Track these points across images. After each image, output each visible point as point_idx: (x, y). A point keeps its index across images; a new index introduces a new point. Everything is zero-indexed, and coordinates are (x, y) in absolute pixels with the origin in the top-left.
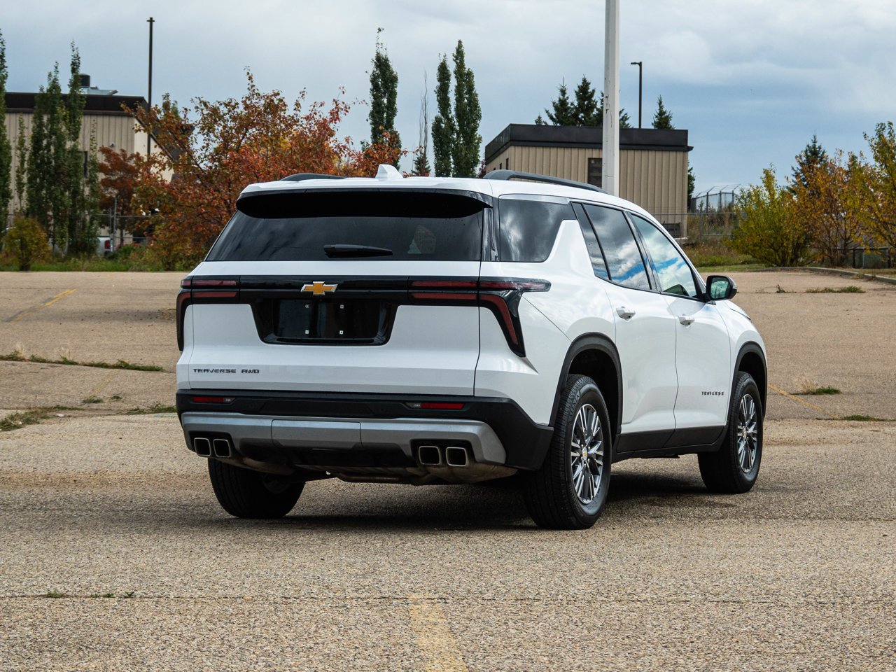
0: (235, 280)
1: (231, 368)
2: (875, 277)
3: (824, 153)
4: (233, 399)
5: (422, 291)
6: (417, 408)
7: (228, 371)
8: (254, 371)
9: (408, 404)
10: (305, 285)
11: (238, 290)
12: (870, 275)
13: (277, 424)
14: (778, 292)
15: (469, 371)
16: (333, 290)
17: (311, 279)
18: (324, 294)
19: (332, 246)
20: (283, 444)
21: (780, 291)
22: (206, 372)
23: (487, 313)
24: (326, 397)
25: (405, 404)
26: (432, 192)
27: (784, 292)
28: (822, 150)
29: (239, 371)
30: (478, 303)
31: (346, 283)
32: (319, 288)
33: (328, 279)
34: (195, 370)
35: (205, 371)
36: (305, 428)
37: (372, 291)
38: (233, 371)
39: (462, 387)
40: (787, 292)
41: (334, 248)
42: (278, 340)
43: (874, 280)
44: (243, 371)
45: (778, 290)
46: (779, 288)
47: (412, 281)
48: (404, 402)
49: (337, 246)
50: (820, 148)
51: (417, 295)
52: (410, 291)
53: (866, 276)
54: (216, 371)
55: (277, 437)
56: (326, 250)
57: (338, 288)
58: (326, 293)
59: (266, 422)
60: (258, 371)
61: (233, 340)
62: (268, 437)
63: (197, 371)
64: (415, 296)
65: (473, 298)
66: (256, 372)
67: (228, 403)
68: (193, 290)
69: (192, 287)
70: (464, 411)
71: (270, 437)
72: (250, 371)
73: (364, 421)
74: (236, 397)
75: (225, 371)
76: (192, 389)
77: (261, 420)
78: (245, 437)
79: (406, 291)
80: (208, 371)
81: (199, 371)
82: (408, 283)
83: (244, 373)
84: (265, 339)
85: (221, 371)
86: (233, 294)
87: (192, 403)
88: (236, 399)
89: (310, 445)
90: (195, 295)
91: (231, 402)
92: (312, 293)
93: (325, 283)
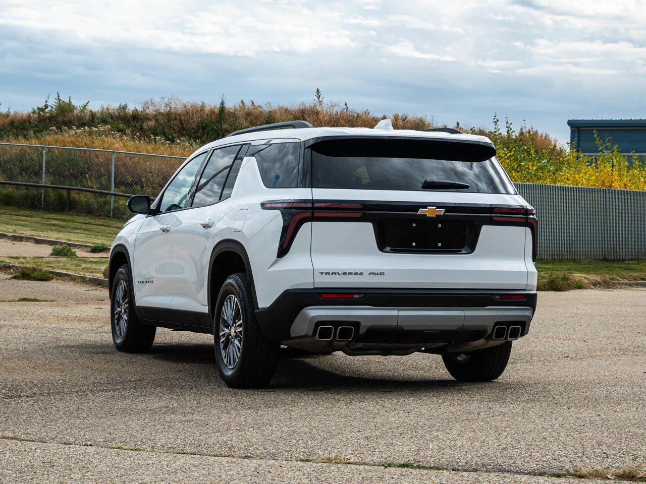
0: (360, 204)
1: (359, 272)
4: (362, 295)
5: (499, 215)
6: (498, 299)
7: (356, 274)
8: (381, 274)
10: (421, 210)
11: (364, 212)
13: (402, 313)
16: (442, 213)
17: (425, 205)
18: (435, 216)
20: (405, 328)
22: (334, 275)
24: (424, 292)
25: (493, 297)
29: (366, 274)
30: (526, 224)
31: (449, 208)
32: (430, 212)
33: (439, 206)
34: (322, 273)
35: (332, 274)
37: (468, 214)
38: (361, 274)
42: (391, 250)
44: (369, 274)
47: (494, 208)
48: (492, 295)
52: (492, 215)
54: (344, 274)
55: (401, 324)
57: (445, 212)
58: (436, 215)
59: (393, 312)
60: (384, 273)
62: (394, 323)
63: (324, 274)
64: (495, 219)
65: (523, 220)
66: (382, 274)
67: (358, 298)
68: (314, 211)
69: (313, 208)
70: (525, 300)
71: (396, 324)
72: (377, 273)
73: (466, 310)
74: (366, 294)
75: (353, 274)
76: (315, 288)
77: (388, 311)
78: (373, 324)
79: (489, 215)
80: (336, 274)
81: (326, 274)
82: (490, 209)
83: (371, 275)
84: (384, 250)
85: (349, 274)
86: (358, 214)
87: (321, 299)
88: (365, 296)
89: (425, 328)
90: (316, 215)
91: (361, 298)
92: (426, 215)
93: (436, 208)
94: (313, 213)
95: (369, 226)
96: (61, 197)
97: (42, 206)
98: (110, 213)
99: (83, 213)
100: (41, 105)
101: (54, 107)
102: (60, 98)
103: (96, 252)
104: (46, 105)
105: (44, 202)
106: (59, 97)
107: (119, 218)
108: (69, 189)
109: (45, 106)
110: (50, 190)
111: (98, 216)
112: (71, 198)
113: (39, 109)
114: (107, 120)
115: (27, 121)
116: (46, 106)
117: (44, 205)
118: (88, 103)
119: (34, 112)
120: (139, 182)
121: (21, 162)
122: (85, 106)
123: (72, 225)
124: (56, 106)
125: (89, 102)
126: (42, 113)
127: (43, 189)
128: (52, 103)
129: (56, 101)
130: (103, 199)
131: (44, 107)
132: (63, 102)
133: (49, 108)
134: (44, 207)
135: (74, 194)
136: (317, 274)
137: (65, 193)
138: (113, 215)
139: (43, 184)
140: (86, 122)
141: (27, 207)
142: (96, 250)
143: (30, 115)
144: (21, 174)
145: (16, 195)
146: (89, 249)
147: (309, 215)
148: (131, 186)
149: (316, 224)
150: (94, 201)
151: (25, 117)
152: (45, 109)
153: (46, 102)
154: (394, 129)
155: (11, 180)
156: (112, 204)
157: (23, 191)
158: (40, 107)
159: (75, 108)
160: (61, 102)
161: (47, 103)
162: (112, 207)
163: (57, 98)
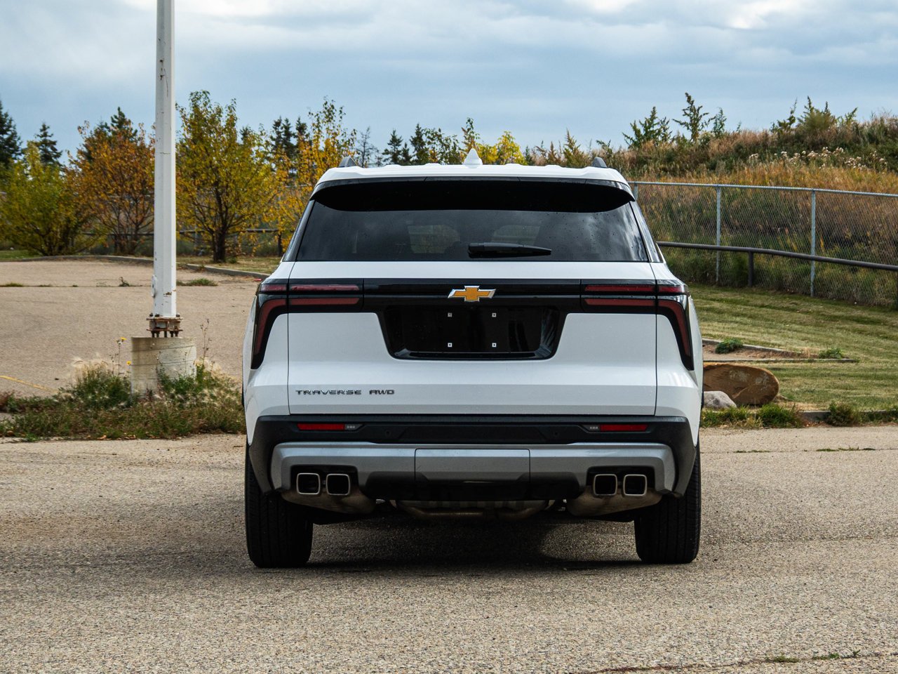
0: (358, 285)
1: (355, 389)
2: (203, 267)
3: (11, 121)
4: (359, 425)
5: (597, 296)
6: (595, 431)
7: (350, 393)
9: (585, 426)
10: (454, 291)
11: (362, 296)
12: (198, 265)
13: (421, 453)
14: (121, 286)
15: (650, 387)
16: (490, 296)
17: (460, 283)
18: (479, 300)
19: (480, 244)
20: (428, 477)
21: (124, 285)
22: (316, 394)
23: (663, 321)
25: (583, 427)
26: (581, 182)
27: (128, 285)
28: (8, 118)
29: (365, 393)
30: (655, 309)
31: (503, 287)
32: (472, 294)
33: (484, 283)
34: (299, 392)
35: (314, 393)
36: (451, 458)
37: (538, 296)
38: (358, 393)
39: (641, 405)
40: (132, 286)
41: (483, 247)
42: (411, 354)
43: (204, 271)
44: (371, 392)
45: (121, 283)
46: (122, 281)
47: (586, 285)
48: (581, 424)
49: (485, 244)
50: (6, 115)
51: (589, 300)
52: (582, 296)
53: (189, 266)
54: (332, 393)
55: (421, 469)
56: (470, 248)
57: (496, 293)
58: (481, 299)
59: (406, 452)
60: (393, 392)
61: (354, 354)
62: (410, 469)
63: (302, 393)
64: (588, 302)
65: (651, 304)
66: (389, 392)
67: (353, 430)
68: (290, 296)
69: (288, 292)
70: (648, 432)
71: (412, 470)
72: (383, 391)
73: (533, 448)
74: (364, 423)
75: (345, 393)
76: (291, 415)
77: (400, 450)
78: (377, 470)
79: (578, 296)
80: (319, 393)
81: (305, 392)
82: (581, 287)
83: (373, 394)
84: (396, 354)
85: (339, 392)
86: (353, 301)
87: (297, 431)
88: (363, 425)
89: (464, 477)
90: (293, 302)
91: (357, 430)
92: (463, 299)
93: (480, 288)
94: (287, 300)
95: (373, 317)
96: (741, 264)
97: (717, 280)
98: (809, 289)
99: (772, 290)
100: (784, 118)
101: (804, 120)
102: (812, 106)
103: (723, 353)
104: (792, 117)
105: (720, 273)
106: (810, 104)
107: (821, 297)
108: (752, 253)
109: (790, 119)
110: (729, 254)
111: (793, 293)
112: (755, 267)
113: (780, 124)
114: (879, 137)
115: (761, 145)
116: (792, 120)
117: (719, 278)
118: (854, 111)
119: (773, 130)
120: (863, 239)
121: (700, 211)
122: (851, 116)
123: (739, 309)
124: (806, 119)
125: (856, 109)
126: (785, 132)
127: (718, 252)
128: (801, 114)
129: (806, 111)
130: (801, 267)
131: (788, 121)
132: (817, 111)
133: (797, 122)
134: (719, 281)
135: (761, 260)
136: (293, 394)
137: (746, 257)
138: (814, 291)
139: (718, 246)
140: (848, 142)
141: (696, 281)
142: (723, 349)
143: (767, 135)
144: (698, 230)
145: (682, 263)
146: (714, 348)
147: (283, 303)
148: (852, 244)
149: (293, 316)
150: (788, 270)
151: (758, 139)
152: (790, 124)
153: (792, 112)
154: (484, 164)
155: (682, 240)
156: (813, 274)
157: (693, 256)
158: (782, 121)
159: (834, 121)
160: (814, 111)
161: (794, 115)
162: (812, 280)
163: (808, 107)
